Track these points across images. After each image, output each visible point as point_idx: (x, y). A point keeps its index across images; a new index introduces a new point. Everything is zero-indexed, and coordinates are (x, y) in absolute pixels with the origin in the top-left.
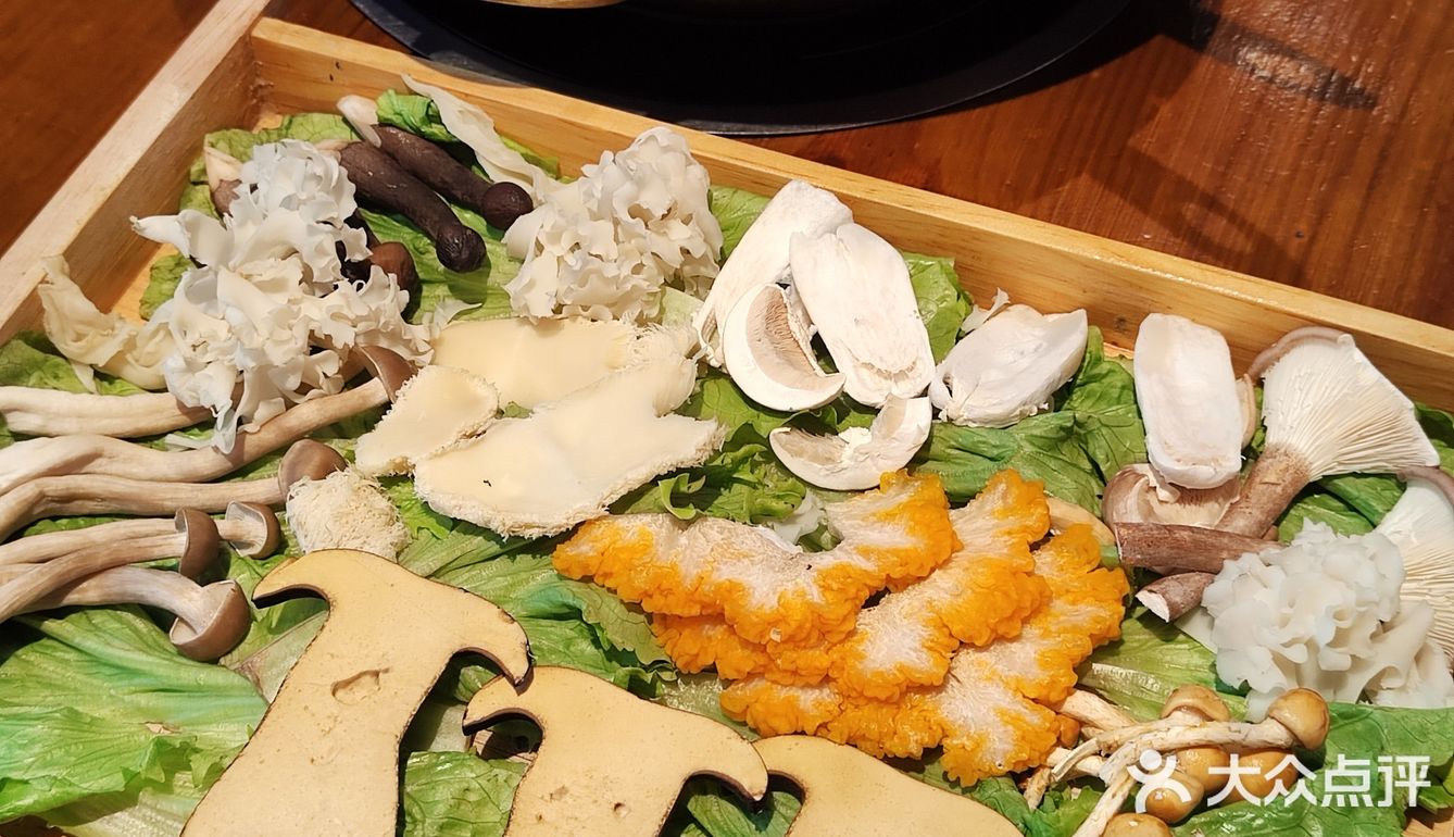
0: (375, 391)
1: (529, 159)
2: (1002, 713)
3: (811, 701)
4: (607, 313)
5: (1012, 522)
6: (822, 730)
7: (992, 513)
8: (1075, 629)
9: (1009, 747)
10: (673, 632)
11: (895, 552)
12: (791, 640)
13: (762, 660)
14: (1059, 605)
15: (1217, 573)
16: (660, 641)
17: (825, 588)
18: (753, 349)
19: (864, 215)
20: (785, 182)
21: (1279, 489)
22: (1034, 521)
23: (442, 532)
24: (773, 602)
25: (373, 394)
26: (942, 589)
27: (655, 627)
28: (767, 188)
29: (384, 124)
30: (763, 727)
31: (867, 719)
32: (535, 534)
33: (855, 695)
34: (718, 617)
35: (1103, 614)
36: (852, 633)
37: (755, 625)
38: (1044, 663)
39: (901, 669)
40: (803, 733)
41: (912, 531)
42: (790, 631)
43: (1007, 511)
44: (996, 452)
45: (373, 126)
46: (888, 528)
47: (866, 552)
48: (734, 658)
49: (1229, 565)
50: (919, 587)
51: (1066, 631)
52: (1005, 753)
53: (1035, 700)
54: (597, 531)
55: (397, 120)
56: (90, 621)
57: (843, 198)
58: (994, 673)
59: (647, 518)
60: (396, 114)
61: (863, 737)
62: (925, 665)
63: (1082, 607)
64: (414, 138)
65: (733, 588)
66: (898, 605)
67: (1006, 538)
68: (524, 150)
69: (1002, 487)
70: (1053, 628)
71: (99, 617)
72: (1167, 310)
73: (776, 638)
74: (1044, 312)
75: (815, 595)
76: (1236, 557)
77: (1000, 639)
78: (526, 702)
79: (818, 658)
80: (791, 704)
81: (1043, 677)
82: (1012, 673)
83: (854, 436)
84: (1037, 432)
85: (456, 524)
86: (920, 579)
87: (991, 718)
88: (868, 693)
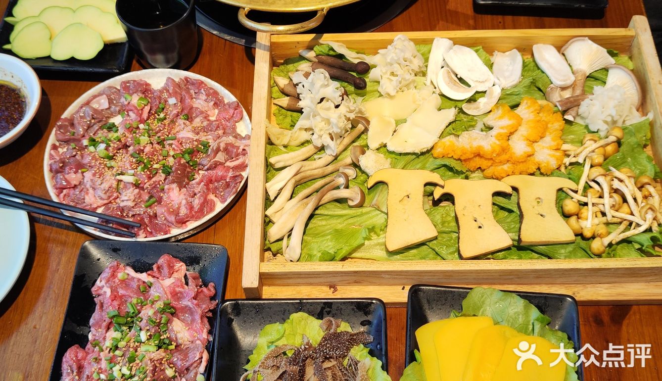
0: (361, 127)
1: (358, 53)
2: (549, 155)
3: (506, 167)
4: (405, 89)
5: (532, 109)
6: (513, 173)
7: (525, 109)
8: (556, 130)
9: (555, 162)
10: (467, 162)
11: (508, 126)
12: (498, 155)
13: (491, 162)
14: (549, 125)
15: (579, 106)
16: (465, 166)
17: (499, 140)
18: (448, 86)
19: (456, 42)
20: (434, 39)
21: (582, 80)
22: (537, 107)
23: (398, 157)
24: (490, 147)
25: (361, 128)
26: (523, 131)
27: (463, 163)
28: (430, 42)
29: (317, 56)
30: (500, 177)
31: (521, 167)
32: (425, 150)
33: (516, 163)
34: (479, 155)
35: (560, 124)
36: (509, 149)
37: (489, 154)
38: (553, 140)
39: (525, 153)
40: (509, 175)
41: (510, 119)
42: (497, 153)
43: (529, 107)
44: (518, 93)
45: (314, 57)
46: (503, 120)
47: (502, 128)
48: (484, 164)
49: (582, 103)
50: (517, 132)
51: (555, 131)
52: (555, 164)
53: (556, 150)
54: (439, 144)
55: (321, 53)
56: (326, 207)
57: (450, 39)
58: (543, 146)
59: (448, 137)
60: (320, 51)
61: (522, 172)
62: (529, 150)
63: (555, 124)
64: (327, 57)
65: (480, 147)
66: (514, 137)
67: (532, 114)
68: (356, 51)
69: (525, 101)
70: (551, 131)
71: (328, 206)
72: (537, 43)
73: (495, 155)
74: (504, 52)
75: (498, 142)
76: (583, 100)
77: (542, 138)
78: (445, 190)
79: (504, 157)
80: (502, 169)
81: (555, 143)
82: (548, 145)
83: (482, 101)
84: (525, 85)
85: (400, 154)
86: (516, 130)
87: (548, 157)
88: (520, 161)
